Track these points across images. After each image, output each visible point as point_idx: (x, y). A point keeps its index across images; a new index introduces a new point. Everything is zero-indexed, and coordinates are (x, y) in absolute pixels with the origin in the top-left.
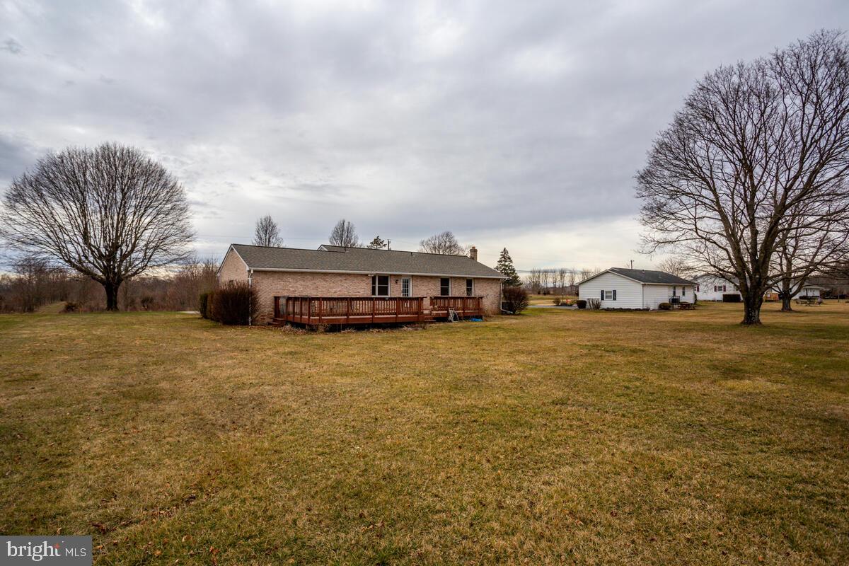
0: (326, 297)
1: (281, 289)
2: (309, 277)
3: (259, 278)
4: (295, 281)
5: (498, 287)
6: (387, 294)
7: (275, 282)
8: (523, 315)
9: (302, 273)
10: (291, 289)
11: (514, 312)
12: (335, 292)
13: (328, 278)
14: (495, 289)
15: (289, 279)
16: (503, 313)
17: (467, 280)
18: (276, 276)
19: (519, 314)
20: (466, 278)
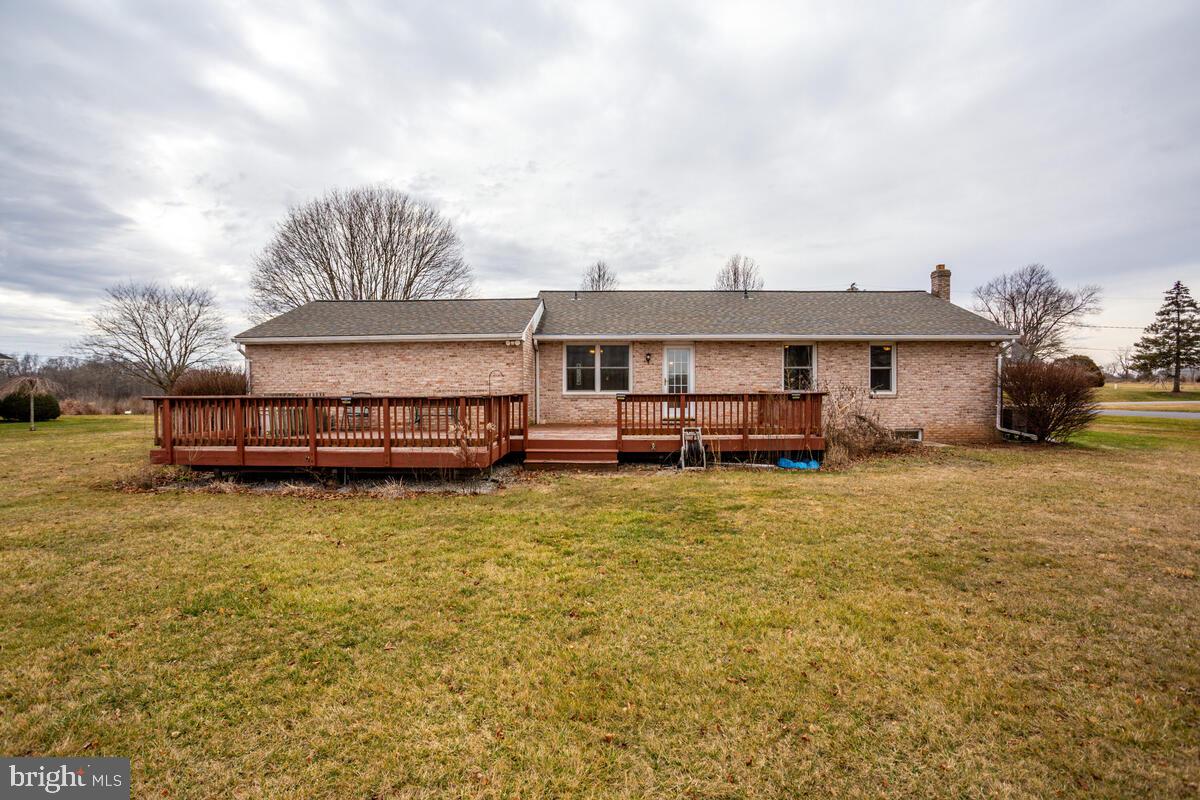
0: (408, 395)
1: (309, 380)
2: (368, 353)
3: (265, 358)
4: (337, 363)
5: (989, 365)
6: (627, 388)
7: (298, 365)
8: (1071, 446)
9: (352, 344)
10: (331, 380)
11: (1041, 439)
12: (429, 384)
13: (411, 354)
14: (974, 373)
15: (325, 358)
16: (1004, 441)
17: (874, 349)
18: (300, 353)
19: (1065, 444)
20: (867, 342)
